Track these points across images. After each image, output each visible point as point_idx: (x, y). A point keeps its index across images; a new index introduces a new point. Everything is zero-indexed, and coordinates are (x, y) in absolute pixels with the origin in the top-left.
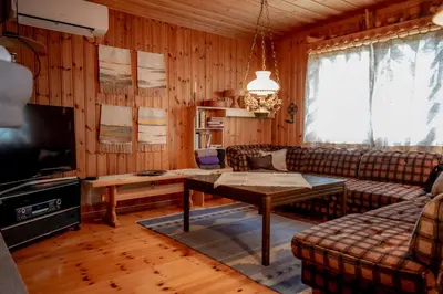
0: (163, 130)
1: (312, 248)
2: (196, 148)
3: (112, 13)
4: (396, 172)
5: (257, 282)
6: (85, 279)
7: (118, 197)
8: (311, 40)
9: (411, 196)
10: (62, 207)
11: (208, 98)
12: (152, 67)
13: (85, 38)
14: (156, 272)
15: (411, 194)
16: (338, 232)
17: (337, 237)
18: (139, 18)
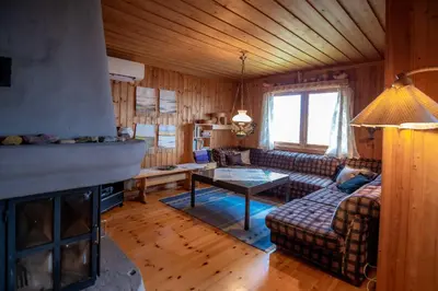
0: (174, 139)
1: (278, 223)
2: (194, 150)
3: (147, 67)
4: (316, 168)
5: (244, 241)
6: (138, 242)
7: (148, 183)
8: (266, 85)
9: (325, 184)
10: (114, 192)
11: (201, 118)
12: (168, 99)
13: (128, 83)
14: (181, 237)
15: (325, 182)
16: (291, 213)
17: (290, 216)
18: (162, 70)
